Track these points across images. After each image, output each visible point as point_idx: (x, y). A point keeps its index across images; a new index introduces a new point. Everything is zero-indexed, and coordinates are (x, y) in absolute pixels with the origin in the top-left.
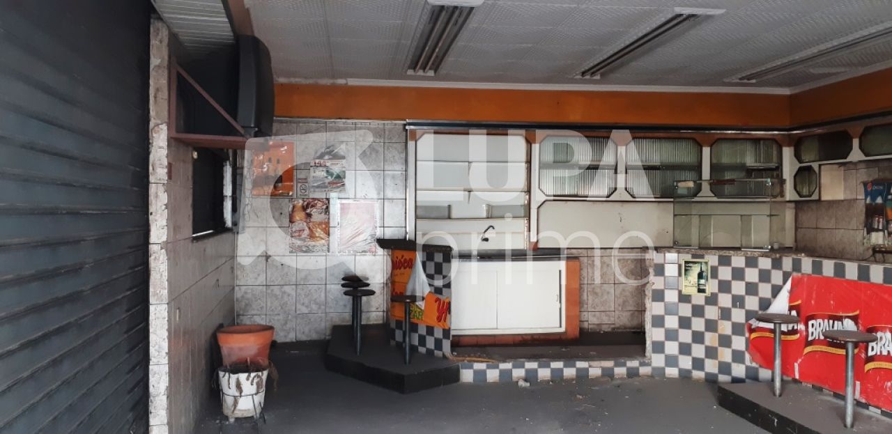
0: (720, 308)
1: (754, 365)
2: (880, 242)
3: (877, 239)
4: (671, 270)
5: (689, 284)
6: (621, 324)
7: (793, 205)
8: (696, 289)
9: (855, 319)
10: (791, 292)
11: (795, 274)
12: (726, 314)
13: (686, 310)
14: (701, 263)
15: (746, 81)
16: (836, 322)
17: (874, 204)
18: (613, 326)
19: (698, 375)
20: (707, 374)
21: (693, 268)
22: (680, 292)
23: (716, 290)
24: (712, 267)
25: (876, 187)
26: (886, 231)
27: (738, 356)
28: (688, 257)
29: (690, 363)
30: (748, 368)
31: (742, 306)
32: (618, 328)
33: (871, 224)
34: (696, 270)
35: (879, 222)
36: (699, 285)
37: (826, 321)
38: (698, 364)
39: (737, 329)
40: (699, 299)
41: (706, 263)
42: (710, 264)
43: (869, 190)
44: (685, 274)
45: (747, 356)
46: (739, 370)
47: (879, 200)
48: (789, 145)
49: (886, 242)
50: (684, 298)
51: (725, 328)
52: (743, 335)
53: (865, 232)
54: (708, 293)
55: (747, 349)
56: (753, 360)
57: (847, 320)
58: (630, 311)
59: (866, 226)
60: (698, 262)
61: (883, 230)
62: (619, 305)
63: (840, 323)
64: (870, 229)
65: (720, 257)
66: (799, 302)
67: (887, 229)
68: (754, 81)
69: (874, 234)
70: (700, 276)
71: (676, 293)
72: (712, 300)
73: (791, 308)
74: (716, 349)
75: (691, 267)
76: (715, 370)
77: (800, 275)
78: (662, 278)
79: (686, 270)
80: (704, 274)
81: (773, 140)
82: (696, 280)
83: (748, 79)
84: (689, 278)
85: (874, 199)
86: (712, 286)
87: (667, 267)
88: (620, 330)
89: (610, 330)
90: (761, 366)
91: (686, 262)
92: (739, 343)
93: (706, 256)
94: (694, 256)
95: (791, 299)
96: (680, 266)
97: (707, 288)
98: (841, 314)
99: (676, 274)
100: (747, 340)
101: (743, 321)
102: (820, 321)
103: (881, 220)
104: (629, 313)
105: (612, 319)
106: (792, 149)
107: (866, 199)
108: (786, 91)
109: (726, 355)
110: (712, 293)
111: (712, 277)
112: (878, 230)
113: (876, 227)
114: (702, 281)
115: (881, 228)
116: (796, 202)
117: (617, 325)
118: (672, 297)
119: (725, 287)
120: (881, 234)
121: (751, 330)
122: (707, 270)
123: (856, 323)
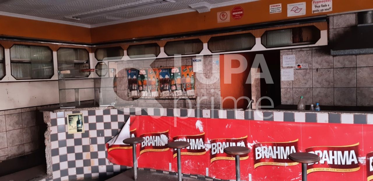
0: (90, 138)
1: (111, 164)
2: (136, 95)
3: (134, 93)
4: (61, 122)
5: (72, 128)
6: (12, 154)
7: (93, 80)
8: (76, 130)
9: (167, 134)
10: (131, 125)
11: (131, 116)
12: (94, 141)
13: (70, 143)
14: (78, 115)
15: (75, 19)
16: (156, 137)
17: (132, 79)
18: (7, 156)
19: (81, 176)
20: (85, 175)
21: (73, 119)
22: (67, 133)
23: (88, 129)
24: (85, 117)
25: (133, 72)
26: (138, 90)
27: (102, 162)
28: (71, 113)
29: (75, 171)
30: (107, 167)
31: (103, 135)
32: (10, 157)
33: (131, 87)
34: (75, 119)
35: (135, 86)
36: (78, 127)
37: (151, 137)
38: (80, 171)
39: (101, 148)
40: (78, 135)
41: (81, 115)
42: (83, 115)
43: (130, 72)
44: (69, 123)
45: (107, 161)
46: (103, 169)
47: (135, 77)
48: (92, 52)
49: (139, 95)
50: (69, 136)
51: (94, 148)
52: (104, 150)
53: (129, 91)
54: (83, 132)
55: (106, 157)
56: (110, 162)
57: (162, 135)
58: (17, 145)
59: (129, 88)
60: (76, 115)
61: (137, 90)
62: (10, 143)
63: (159, 137)
64: (131, 90)
65: (89, 112)
66: (135, 129)
67: (139, 89)
68: (79, 19)
69: (133, 92)
70: (78, 123)
71: (64, 133)
72: (86, 135)
73: (131, 133)
74: (90, 160)
75: (72, 118)
76: (90, 172)
77: (134, 116)
78: (56, 127)
79: (70, 121)
80: (81, 121)
81: (84, 49)
82: (76, 125)
83: (77, 18)
84: (72, 125)
85: (132, 76)
86: (85, 127)
87: (58, 120)
88: (11, 158)
89: (5, 159)
90: (114, 164)
91: (69, 116)
92: (102, 155)
93: (81, 112)
94: (73, 112)
95: (131, 129)
96: (66, 119)
97: (82, 129)
98: (159, 133)
99: (64, 123)
100: (107, 153)
101: (103, 142)
102: (148, 137)
103: (136, 85)
104: (16, 147)
105: (7, 152)
106: (93, 54)
107: (128, 77)
108: (89, 26)
109: (95, 162)
110: (85, 131)
111: (85, 122)
112: (134, 90)
113: (134, 88)
114: (80, 125)
115: (136, 89)
116: (94, 79)
117: (10, 155)
118: (62, 136)
119: (92, 127)
120: (136, 91)
121: (109, 147)
122: (82, 119)
123: (167, 136)
